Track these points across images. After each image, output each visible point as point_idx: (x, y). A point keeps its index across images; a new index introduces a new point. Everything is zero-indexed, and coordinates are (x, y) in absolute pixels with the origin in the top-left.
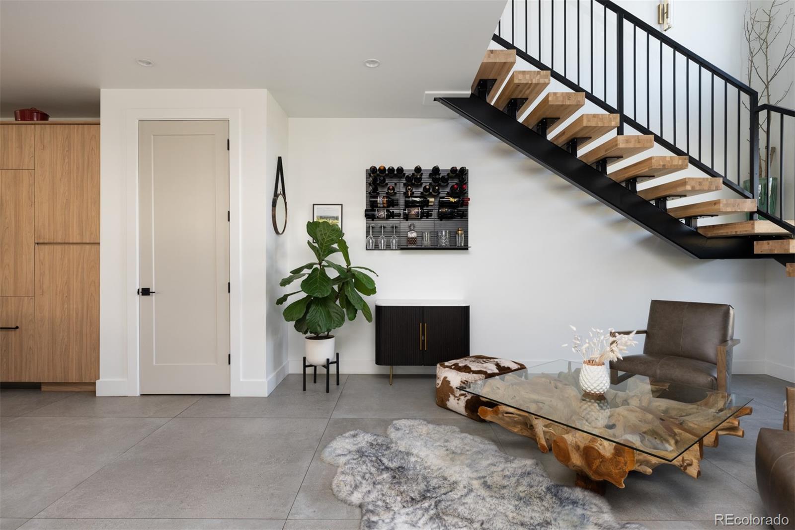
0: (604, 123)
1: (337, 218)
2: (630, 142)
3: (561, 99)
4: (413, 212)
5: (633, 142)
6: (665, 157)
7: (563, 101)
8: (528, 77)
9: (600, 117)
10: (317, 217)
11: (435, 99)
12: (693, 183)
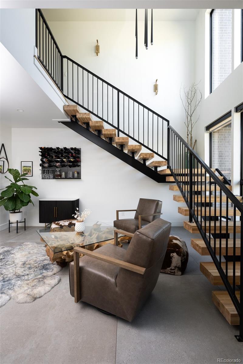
0: (110, 132)
1: (30, 167)
2: (120, 140)
3: (94, 123)
4: (57, 165)
5: (121, 140)
6: (133, 145)
7: (95, 124)
8: (81, 115)
9: (109, 130)
10: (23, 166)
11: (59, 122)
12: (143, 155)
